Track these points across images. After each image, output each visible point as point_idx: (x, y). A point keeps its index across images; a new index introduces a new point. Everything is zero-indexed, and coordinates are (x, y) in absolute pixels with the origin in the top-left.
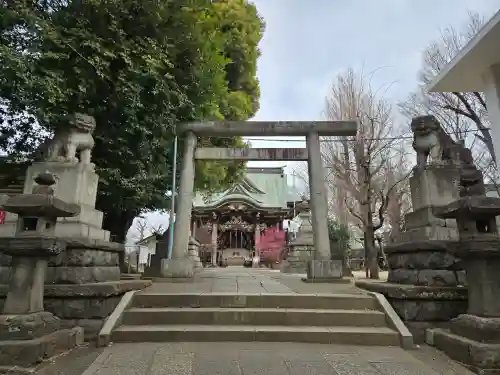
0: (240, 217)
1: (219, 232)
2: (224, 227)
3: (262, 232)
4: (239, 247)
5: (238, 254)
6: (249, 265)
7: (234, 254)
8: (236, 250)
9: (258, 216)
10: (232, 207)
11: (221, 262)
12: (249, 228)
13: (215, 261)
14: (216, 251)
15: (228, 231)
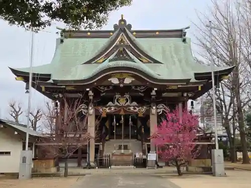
0: (127, 96)
1: (97, 117)
2: (105, 111)
3: (161, 117)
4: (127, 137)
5: (126, 147)
6: (143, 164)
7: (120, 148)
8: (123, 142)
9: (154, 93)
10: (115, 81)
11: (101, 160)
12: (141, 110)
13: (92, 158)
14: (93, 144)
15: (110, 116)
